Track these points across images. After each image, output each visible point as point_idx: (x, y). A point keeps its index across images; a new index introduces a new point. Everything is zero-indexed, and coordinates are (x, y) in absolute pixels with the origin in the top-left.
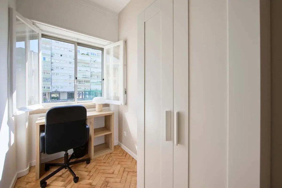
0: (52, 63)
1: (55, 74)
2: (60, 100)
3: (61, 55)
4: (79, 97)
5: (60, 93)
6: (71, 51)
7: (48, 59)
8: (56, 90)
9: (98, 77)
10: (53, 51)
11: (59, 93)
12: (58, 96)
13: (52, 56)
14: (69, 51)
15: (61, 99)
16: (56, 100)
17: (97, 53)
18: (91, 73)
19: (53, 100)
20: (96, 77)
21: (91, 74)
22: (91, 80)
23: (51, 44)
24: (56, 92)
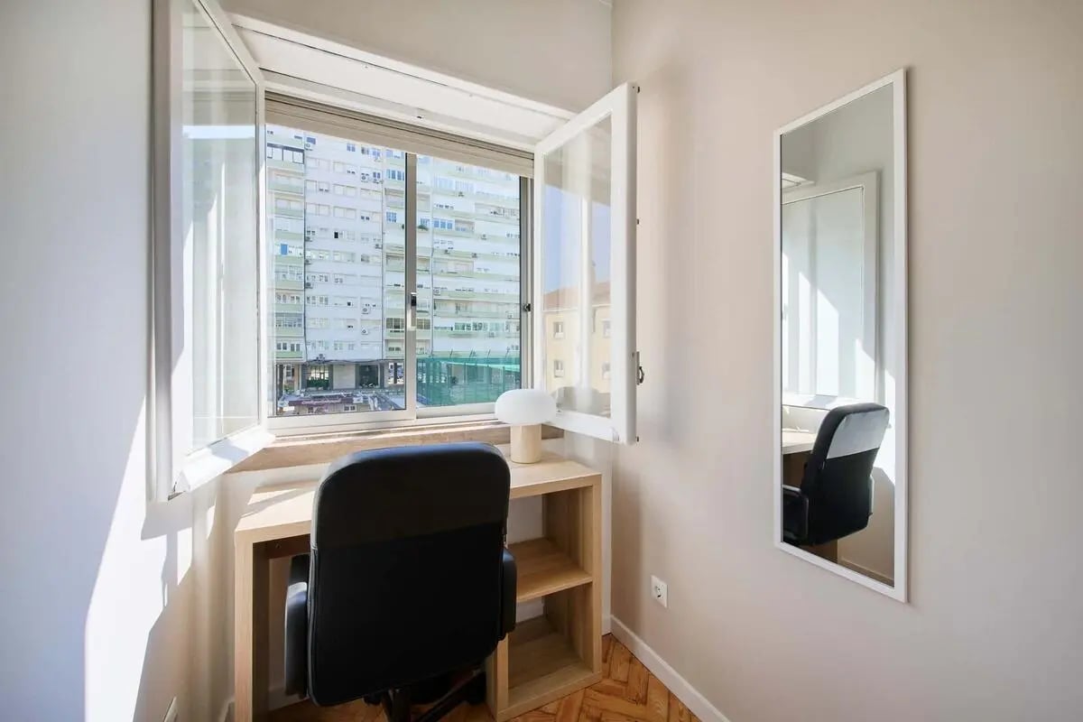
0: (307, 263)
1: (317, 300)
2: (331, 389)
3: (336, 235)
4: (395, 382)
5: (332, 366)
6: (368, 218)
7: (295, 251)
8: (321, 355)
9: (458, 308)
10: (313, 222)
11: (330, 366)
12: (327, 375)
13: (308, 238)
14: (363, 218)
15: (334, 388)
16: (320, 388)
17: (456, 221)
18: (436, 292)
19: (311, 389)
20: (452, 307)
21: (435, 297)
22: (435, 318)
23: (305, 198)
24: (320, 363)
